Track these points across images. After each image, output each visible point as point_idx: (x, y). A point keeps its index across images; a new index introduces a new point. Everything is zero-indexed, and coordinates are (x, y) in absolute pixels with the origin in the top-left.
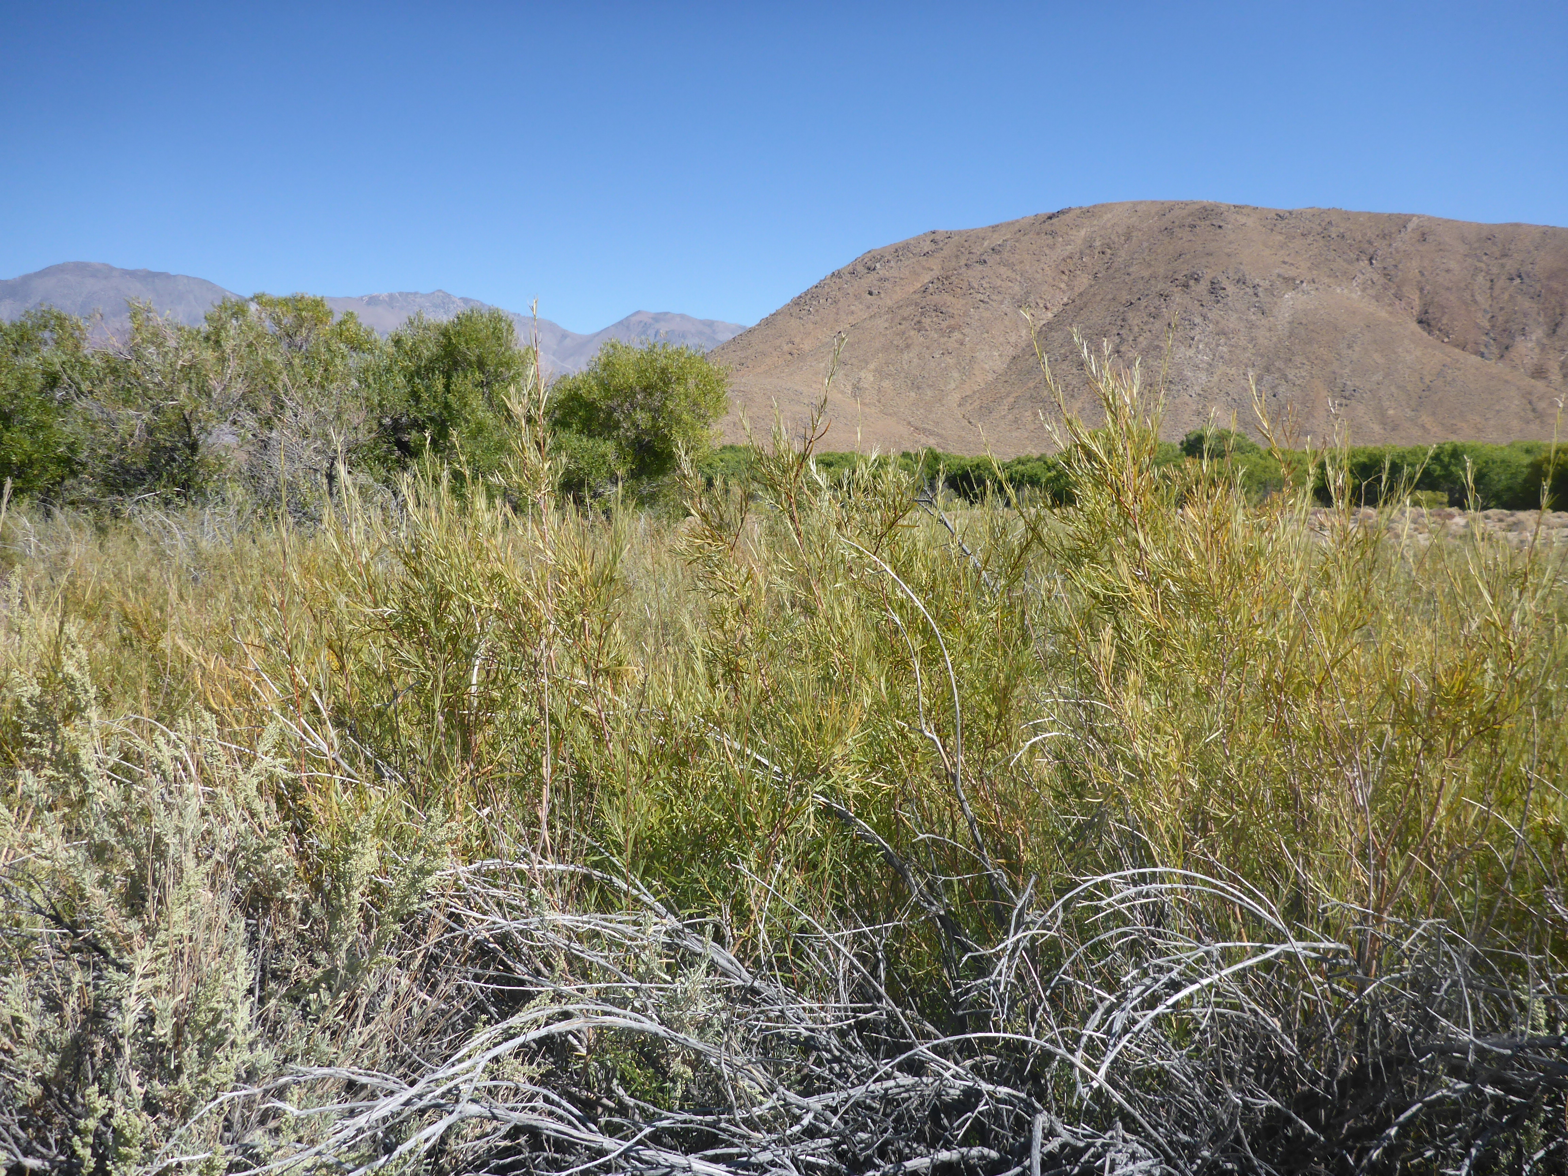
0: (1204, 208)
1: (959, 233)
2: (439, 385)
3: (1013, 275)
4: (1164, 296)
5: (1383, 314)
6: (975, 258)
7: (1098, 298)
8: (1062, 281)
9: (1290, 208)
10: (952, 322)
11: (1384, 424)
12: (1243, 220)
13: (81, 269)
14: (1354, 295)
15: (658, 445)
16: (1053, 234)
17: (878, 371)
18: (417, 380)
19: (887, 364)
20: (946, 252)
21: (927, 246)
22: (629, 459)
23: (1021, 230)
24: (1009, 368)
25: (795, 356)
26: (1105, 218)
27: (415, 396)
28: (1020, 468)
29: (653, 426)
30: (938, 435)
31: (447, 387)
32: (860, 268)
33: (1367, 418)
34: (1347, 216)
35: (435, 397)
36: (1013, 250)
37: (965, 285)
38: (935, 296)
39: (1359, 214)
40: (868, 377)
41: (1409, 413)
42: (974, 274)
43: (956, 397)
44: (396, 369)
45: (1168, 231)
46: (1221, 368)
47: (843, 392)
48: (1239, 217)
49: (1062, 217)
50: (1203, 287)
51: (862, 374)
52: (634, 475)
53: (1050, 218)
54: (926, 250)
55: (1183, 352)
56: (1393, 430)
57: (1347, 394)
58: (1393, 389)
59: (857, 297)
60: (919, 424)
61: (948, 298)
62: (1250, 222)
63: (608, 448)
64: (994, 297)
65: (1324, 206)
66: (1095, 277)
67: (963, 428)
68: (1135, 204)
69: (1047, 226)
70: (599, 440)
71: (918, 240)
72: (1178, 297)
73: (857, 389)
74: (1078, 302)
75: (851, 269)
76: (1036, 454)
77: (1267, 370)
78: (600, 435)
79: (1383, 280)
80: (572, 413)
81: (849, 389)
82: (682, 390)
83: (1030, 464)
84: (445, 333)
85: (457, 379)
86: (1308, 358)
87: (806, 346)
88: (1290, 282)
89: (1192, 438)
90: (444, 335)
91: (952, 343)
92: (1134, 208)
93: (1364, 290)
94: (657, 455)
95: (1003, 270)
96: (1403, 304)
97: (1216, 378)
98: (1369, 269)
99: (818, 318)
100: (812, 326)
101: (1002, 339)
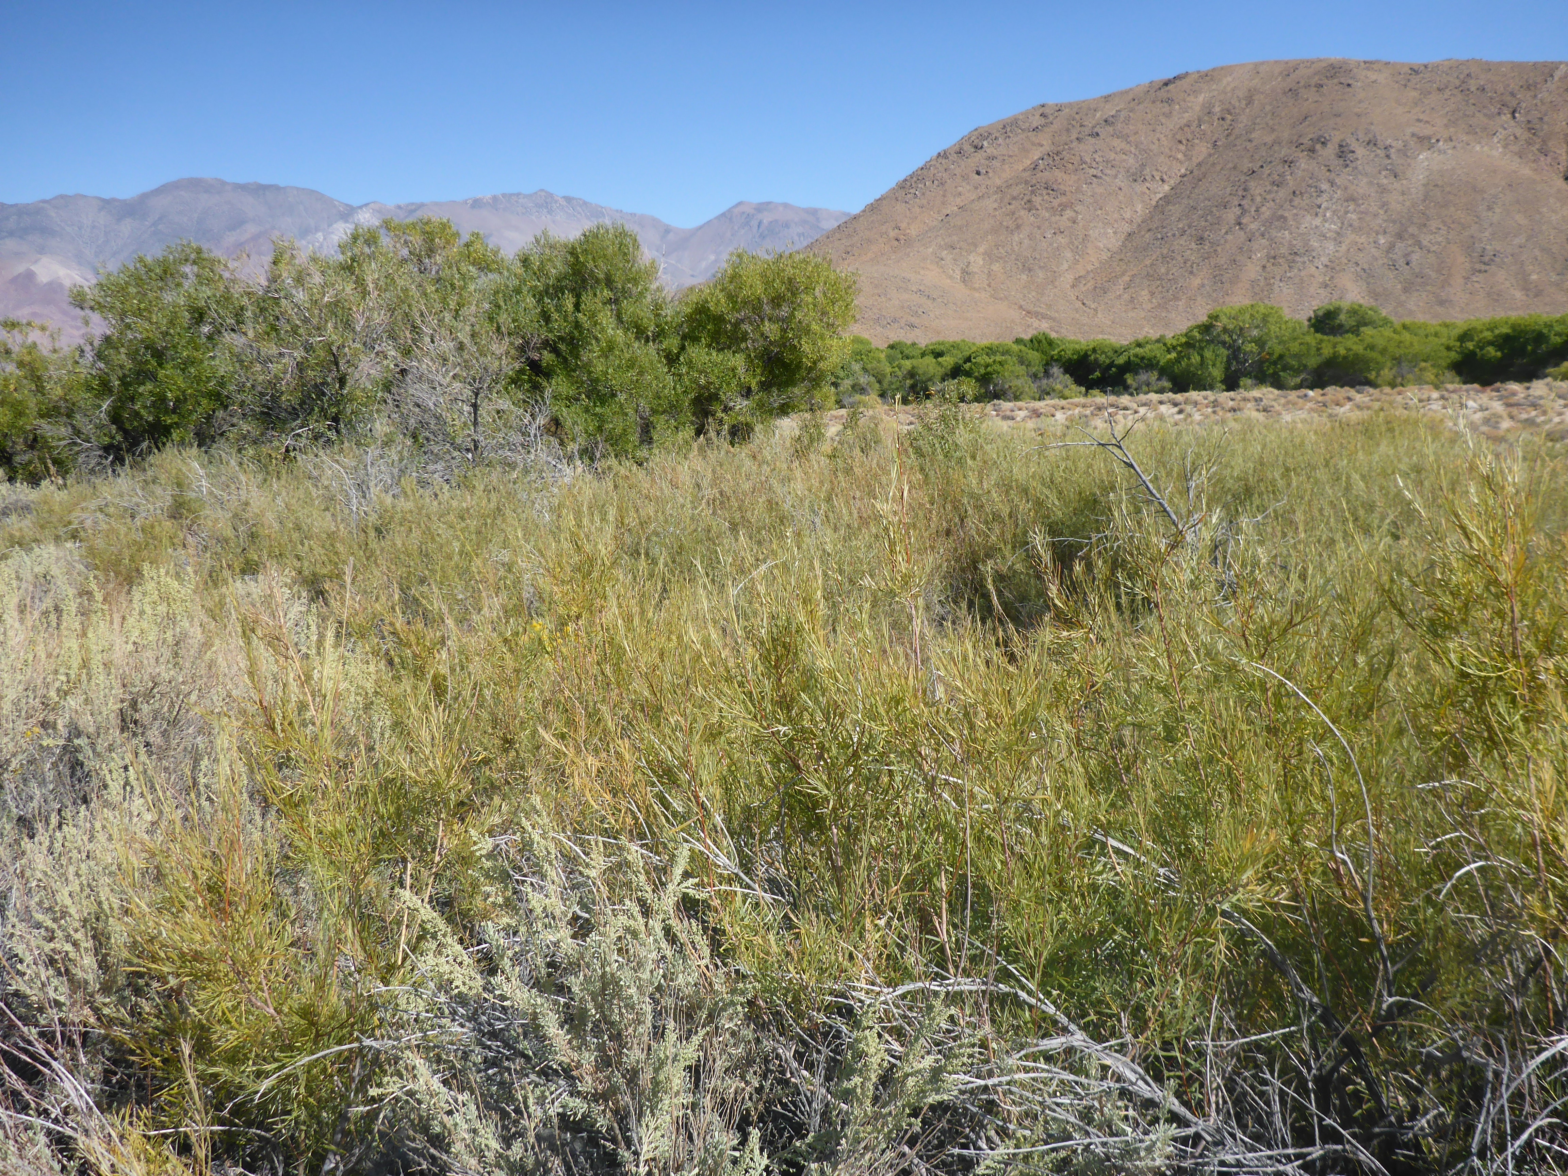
0: (1332, 66)
1: (1070, 105)
2: (569, 303)
3: (1127, 147)
4: (1289, 163)
5: (1526, 171)
6: (1087, 131)
7: (1218, 168)
8: (1179, 151)
9: (1425, 62)
10: (1064, 199)
11: (1526, 289)
12: (1373, 76)
13: (195, 184)
14: (1495, 153)
15: (788, 357)
16: (1169, 101)
17: (988, 254)
18: (546, 299)
19: (997, 246)
20: (1055, 127)
21: (1037, 121)
22: (758, 371)
23: (1135, 99)
24: (1124, 245)
25: (902, 242)
26: (1225, 82)
27: (546, 317)
28: (1138, 350)
29: (782, 337)
30: (1051, 318)
31: (577, 306)
32: (968, 148)
33: (1508, 284)
34: (1488, 67)
35: (566, 316)
36: (1128, 119)
37: (1076, 160)
38: (1046, 173)
39: (1501, 64)
40: (977, 261)
41: (1554, 277)
42: (1086, 149)
43: (1069, 277)
44: (525, 290)
45: (1293, 92)
46: (1350, 237)
47: (951, 277)
48: (1369, 73)
49: (1178, 83)
50: (1330, 150)
51: (971, 258)
52: (765, 386)
53: (1166, 84)
54: (1035, 125)
55: (1309, 221)
56: (1536, 296)
57: (1486, 259)
58: (1537, 252)
59: (965, 178)
60: (1031, 307)
61: (1059, 174)
62: (1382, 78)
63: (738, 361)
64: (1108, 172)
65: (1464, 57)
66: (1215, 144)
67: (1077, 310)
68: (1256, 65)
69: (1163, 94)
70: (728, 354)
71: (1027, 114)
72: (1304, 163)
73: (966, 274)
74: (1196, 172)
75: (957, 148)
76: (1154, 334)
77: (1400, 236)
78: (729, 348)
79: (1527, 135)
80: (701, 325)
81: (958, 275)
82: (810, 300)
83: (1149, 347)
84: (573, 252)
85: (586, 298)
86: (1444, 223)
87: (913, 232)
88: (1425, 141)
89: (1320, 313)
90: (572, 254)
91: (1064, 221)
92: (1256, 69)
93: (1505, 147)
94: (786, 366)
95: (1117, 143)
96: (1549, 159)
97: (1344, 247)
98: (1512, 123)
99: (925, 202)
100: (917, 210)
101: (1116, 216)
